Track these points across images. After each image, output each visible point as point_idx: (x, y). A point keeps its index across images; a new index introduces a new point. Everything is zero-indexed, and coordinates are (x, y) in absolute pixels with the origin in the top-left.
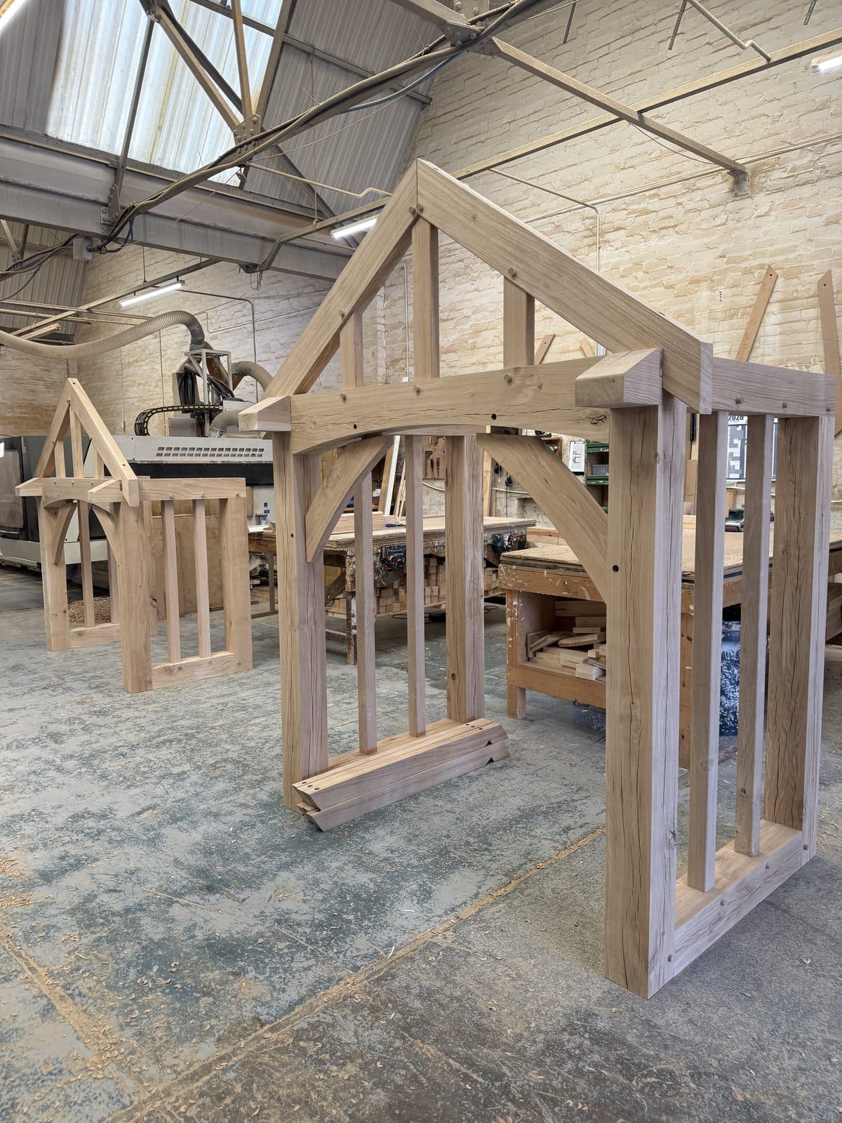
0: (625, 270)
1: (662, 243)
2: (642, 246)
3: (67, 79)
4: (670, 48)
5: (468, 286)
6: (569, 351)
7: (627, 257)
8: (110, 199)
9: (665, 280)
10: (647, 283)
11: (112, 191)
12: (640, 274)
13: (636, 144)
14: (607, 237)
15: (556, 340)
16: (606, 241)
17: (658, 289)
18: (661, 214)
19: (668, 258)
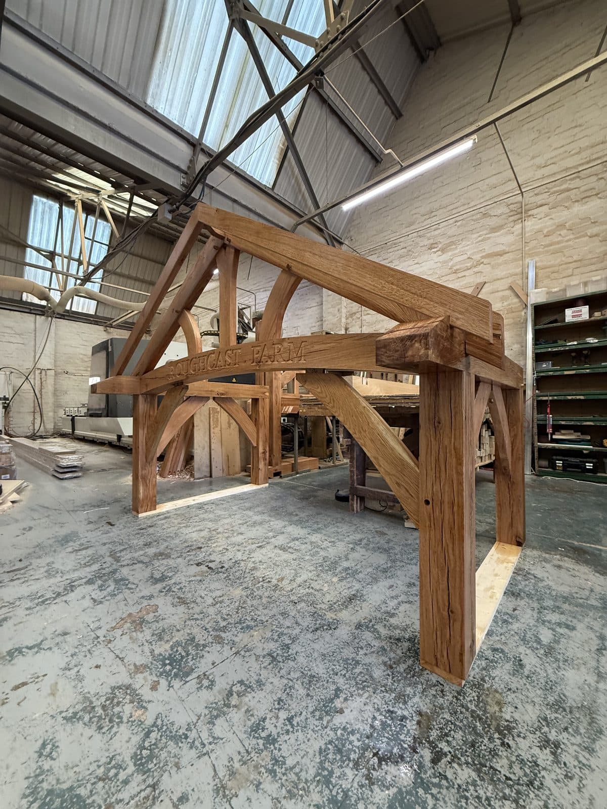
0: (548, 232)
1: (585, 207)
2: (566, 213)
3: (165, 56)
4: (587, 81)
5: (411, 262)
6: (498, 291)
7: (551, 222)
8: (189, 168)
9: (589, 232)
10: (572, 237)
11: (191, 161)
12: (564, 232)
13: (555, 149)
14: (530, 213)
15: (486, 285)
16: (530, 216)
17: (583, 239)
18: (582, 189)
19: (591, 217)
